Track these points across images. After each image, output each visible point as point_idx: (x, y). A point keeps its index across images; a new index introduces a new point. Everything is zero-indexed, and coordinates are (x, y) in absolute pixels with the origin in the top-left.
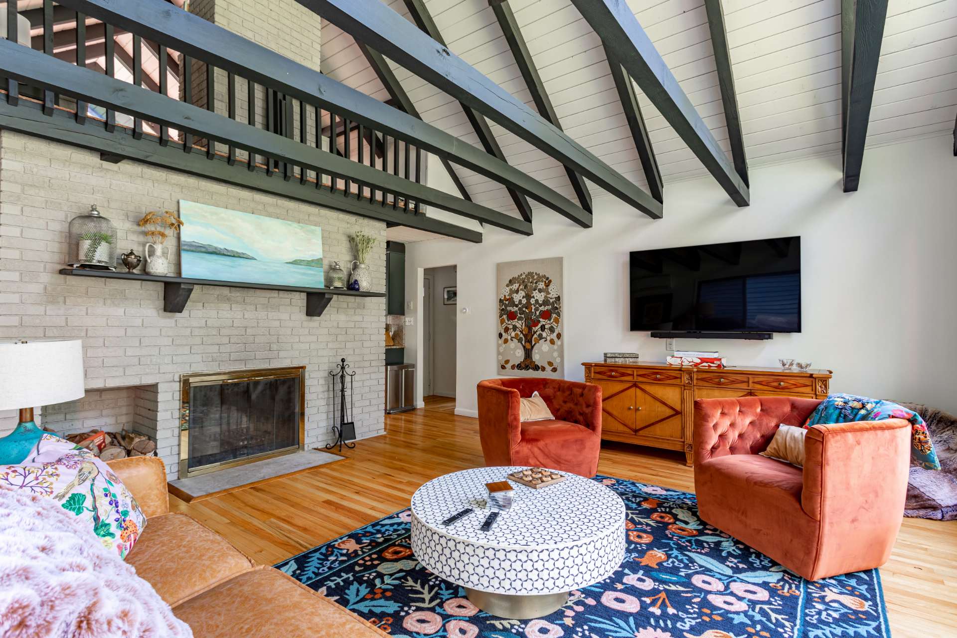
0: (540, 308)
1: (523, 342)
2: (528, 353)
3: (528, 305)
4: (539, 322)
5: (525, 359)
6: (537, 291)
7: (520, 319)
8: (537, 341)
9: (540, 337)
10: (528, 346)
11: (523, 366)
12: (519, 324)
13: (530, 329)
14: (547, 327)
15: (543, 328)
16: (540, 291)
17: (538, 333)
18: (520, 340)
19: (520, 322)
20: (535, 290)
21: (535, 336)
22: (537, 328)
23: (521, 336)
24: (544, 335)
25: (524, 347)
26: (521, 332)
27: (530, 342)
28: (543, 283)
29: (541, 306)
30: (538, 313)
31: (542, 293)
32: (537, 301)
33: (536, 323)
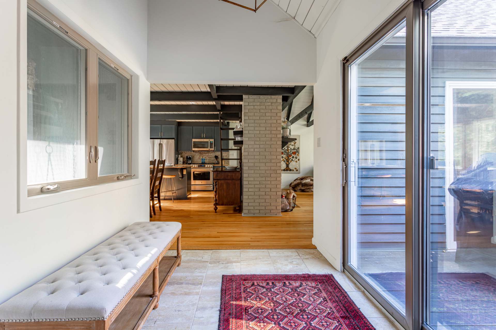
0: (292, 151)
1: (286, 162)
2: (287, 166)
3: (288, 150)
4: (292, 155)
5: (287, 167)
6: (291, 145)
7: (285, 154)
8: (291, 162)
9: (292, 160)
10: (288, 163)
11: (285, 170)
12: (284, 156)
13: (288, 158)
14: (294, 157)
15: (293, 157)
16: (292, 145)
17: (291, 159)
18: (284, 161)
19: (284, 155)
20: (290, 145)
21: (290, 160)
22: (291, 157)
23: (285, 160)
24: (293, 159)
25: (286, 164)
26: (285, 159)
27: (288, 162)
28: (293, 143)
29: (292, 150)
30: (291, 152)
31: (293, 146)
32: (291, 148)
33: (291, 156)
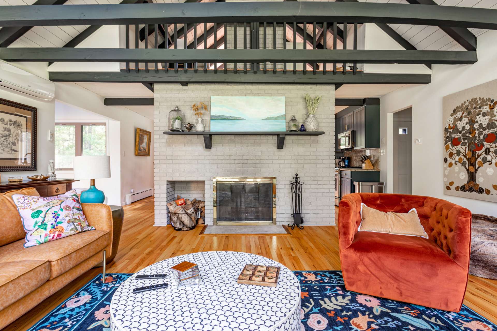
0: (484, 132)
1: (467, 166)
2: (472, 177)
3: (471, 131)
4: (483, 145)
5: (469, 181)
6: (481, 116)
7: (464, 144)
8: (481, 165)
9: (485, 160)
10: (472, 169)
11: (467, 187)
12: (462, 149)
13: (473, 152)
14: (491, 150)
15: (487, 151)
16: (484, 115)
17: (482, 157)
18: (464, 164)
19: (463, 147)
20: (478, 115)
21: (479, 159)
22: (480, 152)
23: (465, 160)
24: (489, 158)
25: (468, 170)
26: (465, 156)
27: (474, 165)
28: (488, 107)
29: (485, 129)
30: (482, 137)
31: (487, 117)
32: (481, 125)
33: (480, 147)
